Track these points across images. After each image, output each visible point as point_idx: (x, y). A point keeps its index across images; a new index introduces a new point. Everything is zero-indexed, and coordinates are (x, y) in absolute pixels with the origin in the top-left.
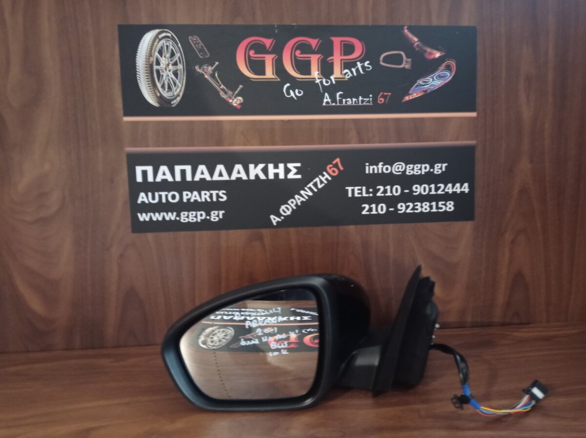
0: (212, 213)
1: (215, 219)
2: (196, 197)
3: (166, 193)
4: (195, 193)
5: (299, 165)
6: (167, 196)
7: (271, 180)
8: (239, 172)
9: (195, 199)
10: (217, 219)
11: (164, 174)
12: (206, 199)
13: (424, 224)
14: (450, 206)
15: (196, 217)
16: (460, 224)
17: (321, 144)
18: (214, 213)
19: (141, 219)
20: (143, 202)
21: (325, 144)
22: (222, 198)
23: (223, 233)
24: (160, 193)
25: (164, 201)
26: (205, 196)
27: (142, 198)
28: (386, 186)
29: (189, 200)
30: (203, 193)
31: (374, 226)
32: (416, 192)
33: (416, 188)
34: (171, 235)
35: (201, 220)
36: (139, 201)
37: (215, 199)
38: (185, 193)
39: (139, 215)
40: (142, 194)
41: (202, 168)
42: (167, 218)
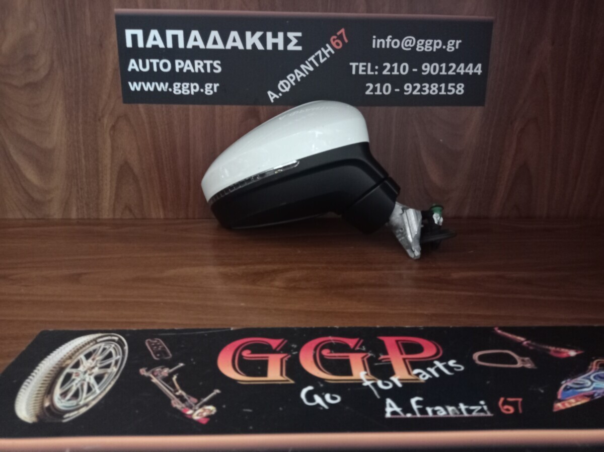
0: (206, 85)
1: (209, 92)
2: (188, 66)
3: (158, 61)
4: (188, 62)
5: (299, 34)
6: (158, 64)
7: (269, 51)
8: (234, 41)
9: (188, 68)
10: (212, 93)
11: (155, 39)
12: (199, 69)
13: (430, 108)
14: (460, 89)
15: (189, 88)
16: (469, 108)
17: (326, 11)
18: (208, 86)
19: (133, 89)
20: (133, 70)
21: (330, 11)
22: (217, 69)
23: (218, 108)
24: (152, 60)
25: (155, 69)
26: (199, 65)
27: (133, 65)
28: (394, 63)
29: (181, 70)
30: (196, 62)
31: (377, 108)
32: (425, 71)
33: (426, 67)
34: (163, 107)
35: (194, 92)
36: (130, 69)
37: (209, 70)
38: (177, 62)
39: (130, 83)
40: (133, 61)
41: (195, 33)
42: (159, 89)
